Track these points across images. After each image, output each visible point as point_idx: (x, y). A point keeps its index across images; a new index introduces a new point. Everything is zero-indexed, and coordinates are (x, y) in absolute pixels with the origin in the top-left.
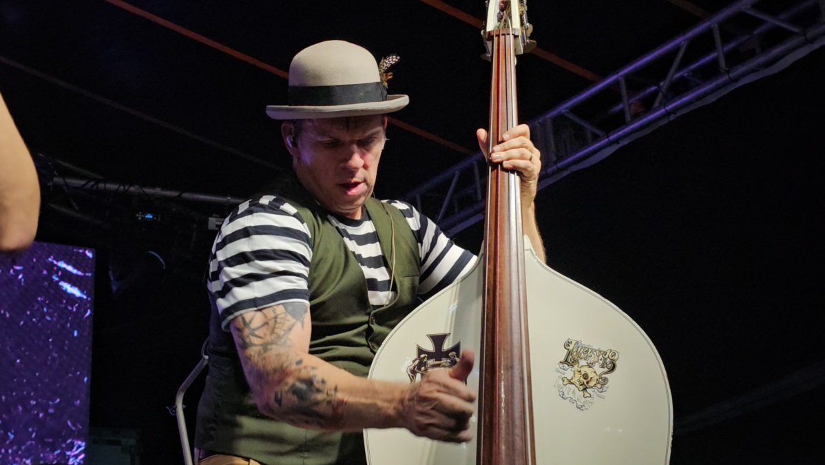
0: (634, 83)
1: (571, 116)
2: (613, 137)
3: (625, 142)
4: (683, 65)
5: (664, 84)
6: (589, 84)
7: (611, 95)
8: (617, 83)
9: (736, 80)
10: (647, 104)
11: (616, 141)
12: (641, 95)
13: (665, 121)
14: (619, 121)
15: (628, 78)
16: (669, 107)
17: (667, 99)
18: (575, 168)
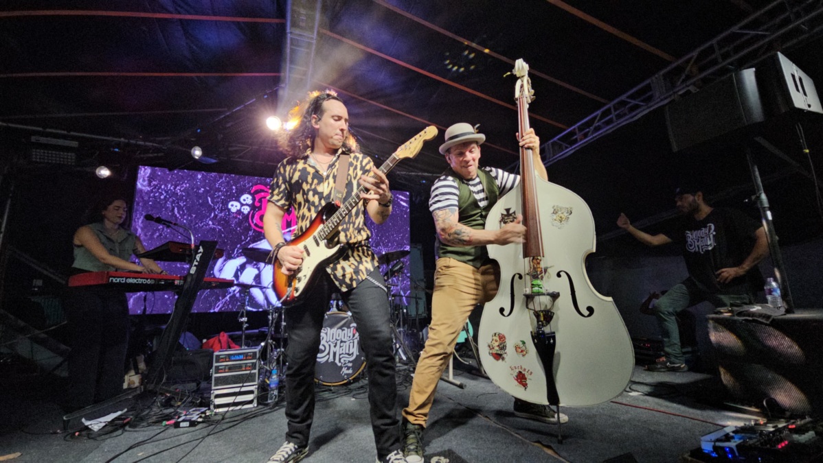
0: (581, 129)
1: (558, 141)
2: (573, 147)
3: (577, 149)
4: (599, 121)
5: (592, 128)
6: (565, 130)
7: (572, 133)
8: (574, 129)
9: (620, 123)
10: (586, 135)
11: (575, 148)
12: (583, 133)
13: (593, 140)
14: (576, 141)
15: (579, 127)
16: (594, 135)
17: (593, 133)
18: (560, 158)
